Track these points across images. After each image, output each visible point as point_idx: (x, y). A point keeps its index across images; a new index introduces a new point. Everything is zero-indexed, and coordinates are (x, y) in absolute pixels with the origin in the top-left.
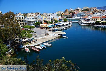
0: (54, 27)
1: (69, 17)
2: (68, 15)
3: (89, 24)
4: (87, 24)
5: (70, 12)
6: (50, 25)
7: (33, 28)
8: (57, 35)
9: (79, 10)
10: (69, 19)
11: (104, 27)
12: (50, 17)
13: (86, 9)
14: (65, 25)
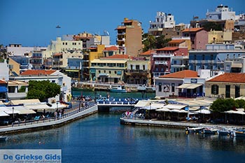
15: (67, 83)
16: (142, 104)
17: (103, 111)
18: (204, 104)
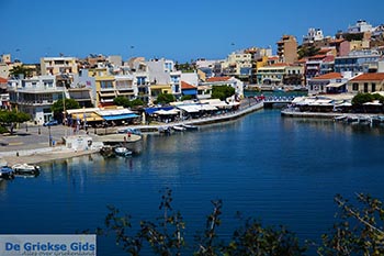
7: (21, 121)
12: (134, 77)
15: (240, 86)
16: (298, 100)
17: (268, 106)
18: (346, 98)
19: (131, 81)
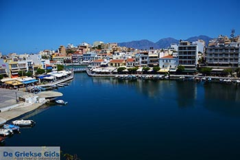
0: (35, 83)
1: (68, 61)
2: (66, 58)
3: (106, 73)
4: (103, 73)
5: (69, 52)
6: (27, 79)
8: (43, 100)
9: (85, 47)
10: (67, 64)
11: (133, 77)
12: (26, 62)
13: (99, 46)
14: (59, 78)
19: (25, 64)
